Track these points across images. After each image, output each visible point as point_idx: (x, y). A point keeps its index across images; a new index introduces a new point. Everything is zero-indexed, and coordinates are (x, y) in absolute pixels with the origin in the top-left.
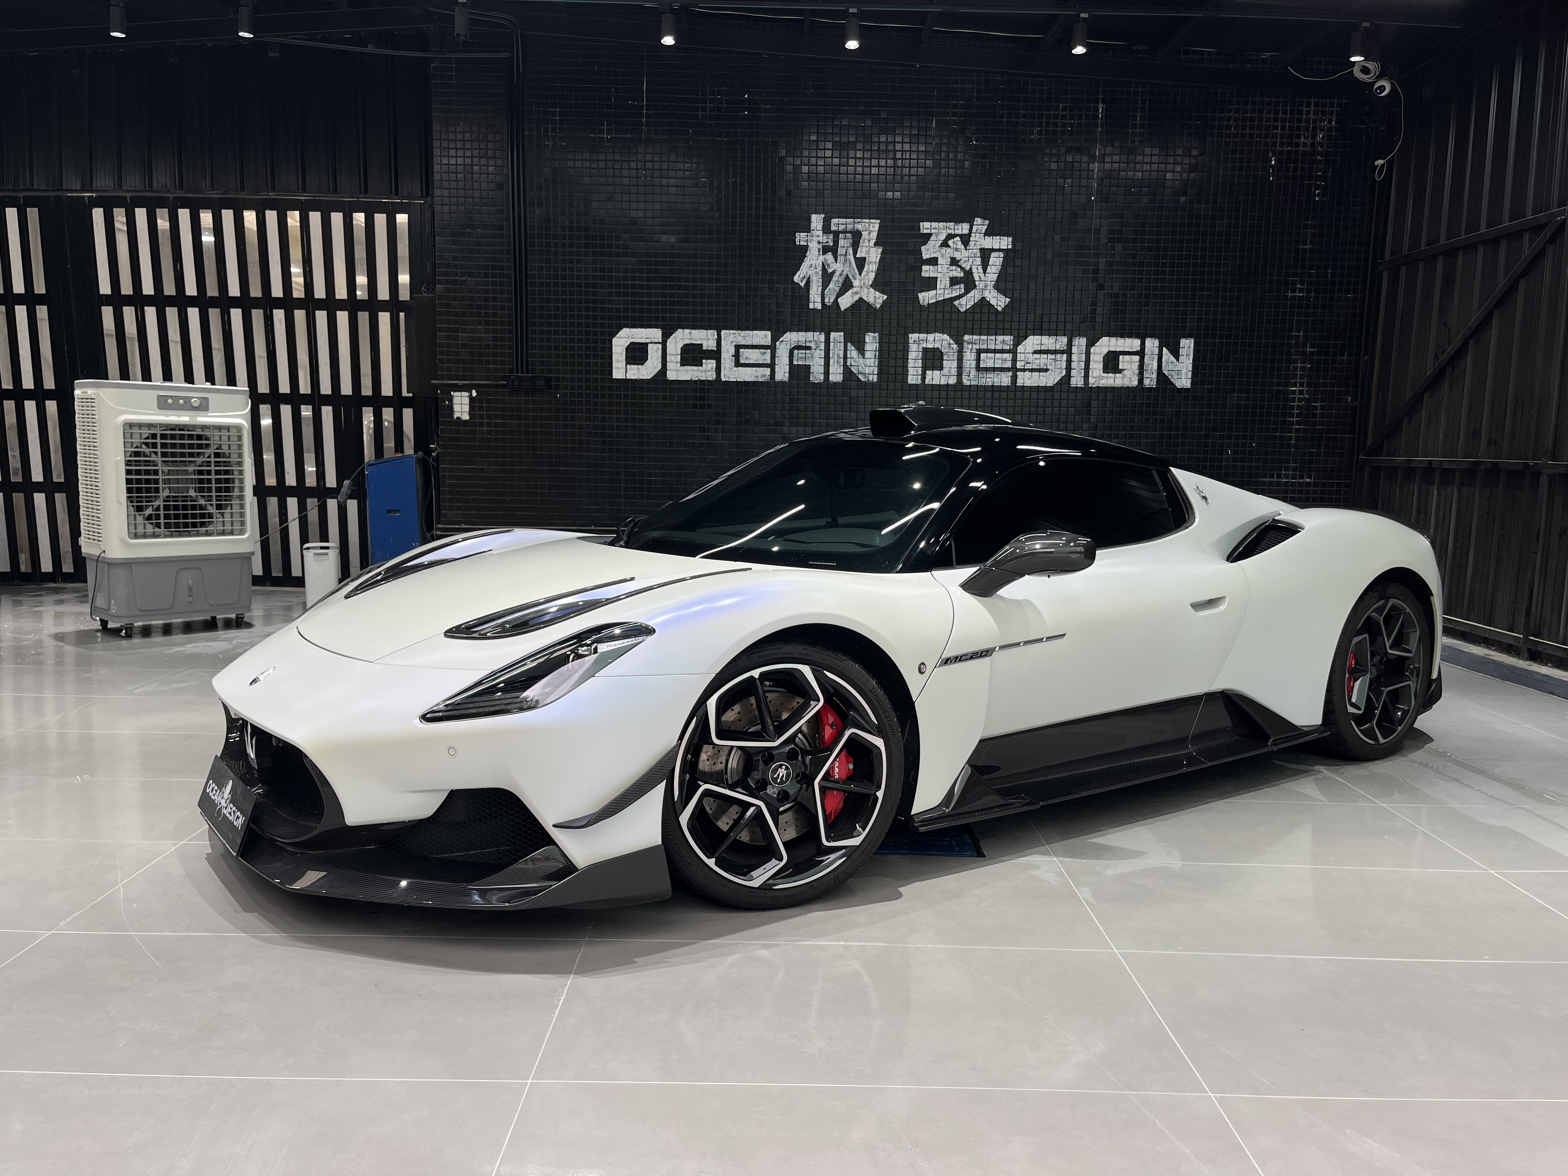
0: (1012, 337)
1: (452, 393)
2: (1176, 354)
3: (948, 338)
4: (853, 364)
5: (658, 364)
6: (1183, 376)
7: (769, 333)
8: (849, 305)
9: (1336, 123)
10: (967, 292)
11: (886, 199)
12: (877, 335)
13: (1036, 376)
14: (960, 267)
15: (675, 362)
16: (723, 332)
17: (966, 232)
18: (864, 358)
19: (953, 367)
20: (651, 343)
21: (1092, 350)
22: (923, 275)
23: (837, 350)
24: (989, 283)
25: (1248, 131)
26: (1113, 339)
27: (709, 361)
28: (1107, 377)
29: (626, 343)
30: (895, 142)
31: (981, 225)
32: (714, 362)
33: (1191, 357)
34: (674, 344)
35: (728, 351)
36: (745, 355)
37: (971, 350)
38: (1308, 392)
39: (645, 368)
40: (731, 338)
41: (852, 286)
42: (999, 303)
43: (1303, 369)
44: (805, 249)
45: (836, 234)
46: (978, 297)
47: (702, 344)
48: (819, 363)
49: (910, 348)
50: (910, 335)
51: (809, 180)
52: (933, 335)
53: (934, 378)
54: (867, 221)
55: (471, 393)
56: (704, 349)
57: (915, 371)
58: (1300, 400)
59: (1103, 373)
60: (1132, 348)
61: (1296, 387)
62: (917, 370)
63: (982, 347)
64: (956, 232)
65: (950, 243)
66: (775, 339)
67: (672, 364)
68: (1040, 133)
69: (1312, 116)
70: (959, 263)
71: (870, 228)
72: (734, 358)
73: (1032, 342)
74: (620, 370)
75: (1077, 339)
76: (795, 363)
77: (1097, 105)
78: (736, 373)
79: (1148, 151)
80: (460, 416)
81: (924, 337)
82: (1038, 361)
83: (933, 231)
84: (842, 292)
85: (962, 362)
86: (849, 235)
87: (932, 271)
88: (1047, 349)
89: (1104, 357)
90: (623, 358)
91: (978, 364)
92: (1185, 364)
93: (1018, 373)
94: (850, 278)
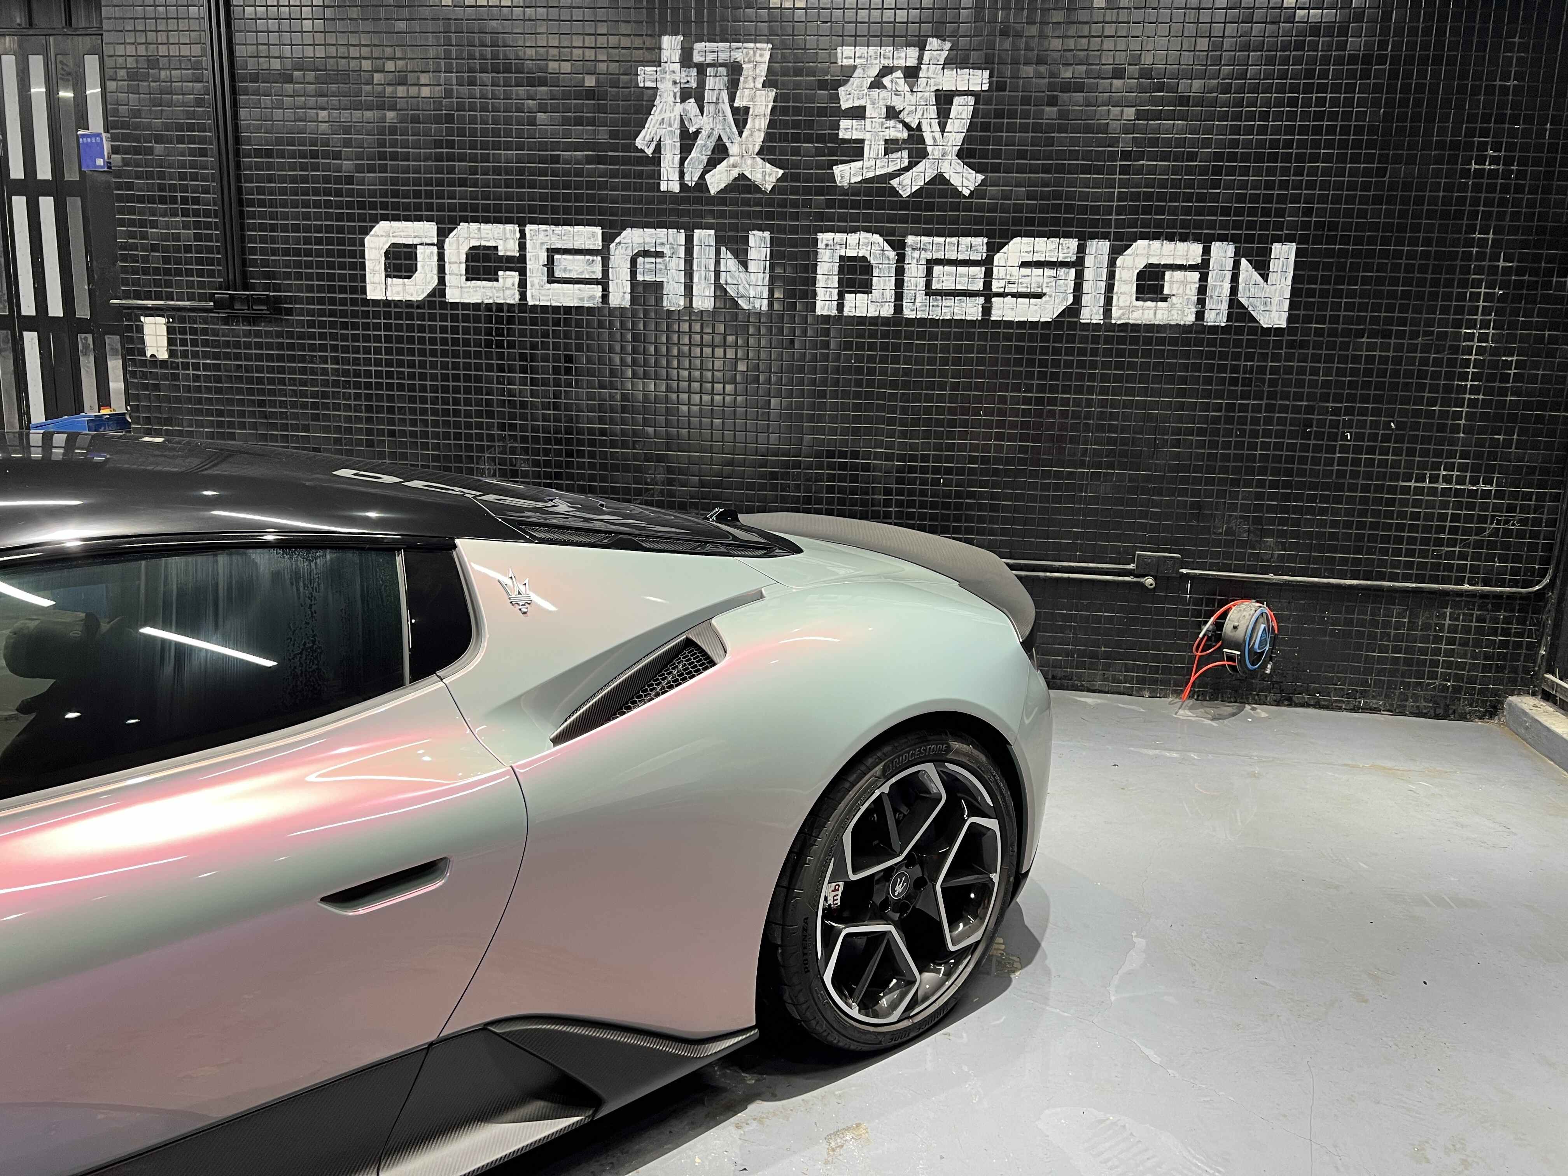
1: (142, 318)
2: (1262, 267)
3: (880, 240)
4: (729, 282)
5: (432, 278)
6: (1274, 308)
7: (598, 230)
8: (722, 186)
10: (912, 164)
11: (782, 8)
12: (767, 234)
13: (1024, 304)
14: (902, 121)
15: (457, 275)
16: (529, 228)
17: (912, 62)
18: (746, 271)
19: (888, 289)
21: (1119, 262)
22: (841, 135)
23: (704, 257)
24: (950, 148)
26: (1156, 244)
27: (508, 273)
28: (1143, 308)
29: (384, 244)
31: (937, 50)
32: (515, 274)
33: (1290, 275)
34: (454, 246)
35: (537, 257)
36: (564, 263)
37: (918, 259)
38: (1496, 338)
39: (413, 283)
40: (540, 237)
41: (727, 155)
42: (966, 183)
43: (1488, 297)
44: (652, 94)
45: (701, 69)
46: (931, 173)
47: (496, 248)
48: (677, 279)
49: (820, 256)
50: (820, 236)
52: (857, 235)
53: (858, 305)
54: (752, 45)
55: (169, 320)
56: (500, 254)
57: (828, 294)
58: (1480, 351)
59: (1137, 299)
60: (1187, 260)
61: (1474, 328)
62: (831, 293)
63: (936, 256)
64: (897, 62)
65: (886, 81)
66: (608, 239)
67: (453, 278)
70: (901, 116)
71: (756, 58)
72: (545, 269)
73: (1019, 248)
74: (377, 286)
75: (1095, 244)
76: (640, 278)
78: (550, 292)
80: (155, 354)
81: (842, 239)
82: (1027, 280)
83: (858, 61)
84: (712, 163)
85: (903, 280)
86: (722, 70)
87: (856, 129)
88: (1043, 259)
89: (1138, 274)
90: (380, 268)
91: (928, 284)
92: (1279, 287)
93: (994, 299)
94: (725, 140)
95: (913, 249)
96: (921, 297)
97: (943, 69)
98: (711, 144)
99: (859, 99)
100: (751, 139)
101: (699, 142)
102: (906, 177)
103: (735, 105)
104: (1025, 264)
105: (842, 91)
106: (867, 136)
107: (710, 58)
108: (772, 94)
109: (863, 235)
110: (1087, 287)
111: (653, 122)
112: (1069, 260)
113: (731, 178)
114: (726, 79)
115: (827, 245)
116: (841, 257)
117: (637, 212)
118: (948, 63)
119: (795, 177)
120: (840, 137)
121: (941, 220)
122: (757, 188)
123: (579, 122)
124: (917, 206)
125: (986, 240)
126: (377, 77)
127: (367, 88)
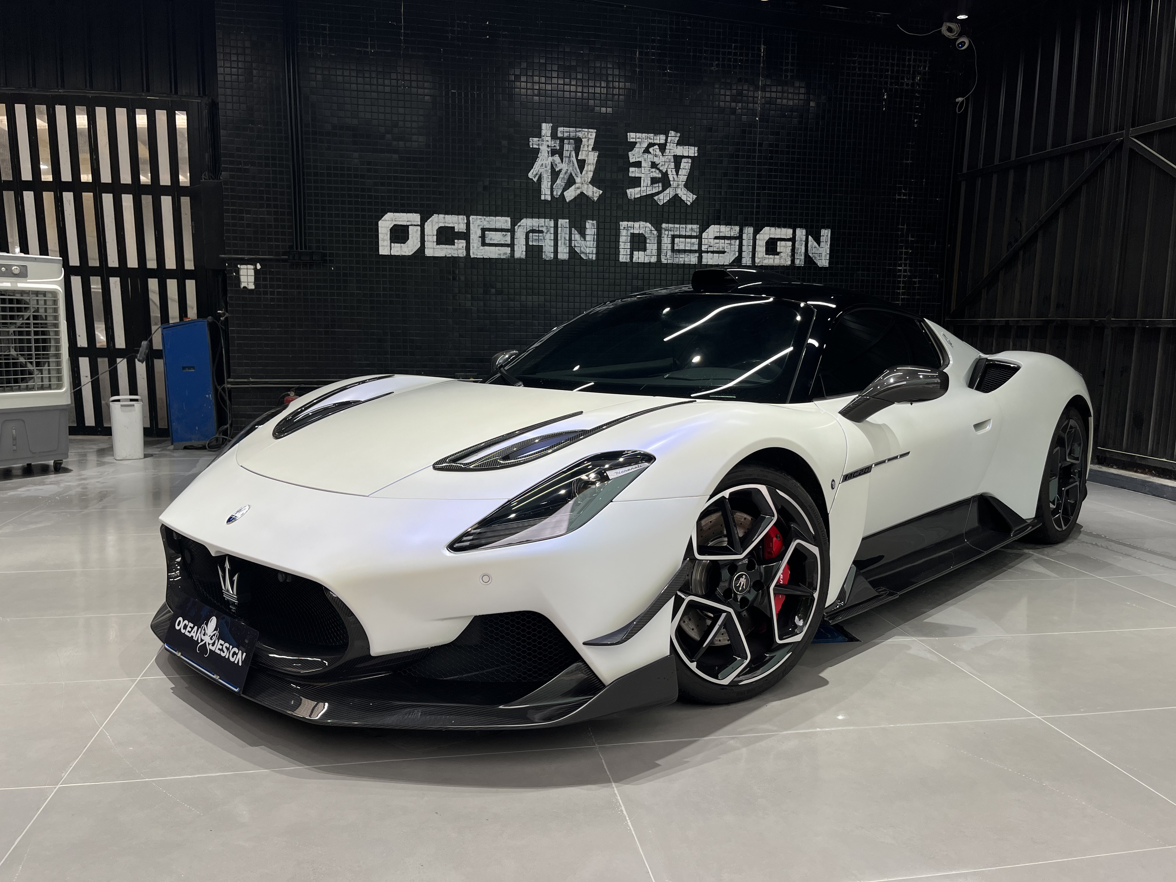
0: (698, 226)
1: (239, 266)
2: (818, 240)
3: (650, 226)
4: (576, 245)
5: (417, 243)
6: (823, 258)
7: (509, 219)
8: (573, 198)
9: (928, 69)
10: (664, 190)
11: (600, 113)
12: (595, 222)
13: (716, 256)
14: (658, 169)
15: (431, 242)
16: (471, 217)
17: (663, 141)
18: (585, 240)
19: (654, 249)
20: (411, 225)
21: (758, 237)
22: (630, 175)
23: (564, 234)
24: (681, 182)
25: (867, 72)
26: (773, 229)
27: (460, 241)
28: (769, 258)
29: (390, 225)
30: (607, 68)
31: (674, 136)
32: (464, 241)
33: (829, 243)
34: (430, 226)
35: (476, 233)
36: (490, 236)
37: (668, 235)
38: (910, 271)
39: (406, 246)
40: (478, 222)
41: (574, 183)
42: (688, 199)
43: (906, 253)
44: (537, 151)
45: (562, 140)
46: (672, 194)
47: (454, 227)
48: (549, 244)
49: (621, 233)
50: (621, 223)
51: (539, 95)
52: (639, 223)
53: (640, 257)
54: (586, 130)
55: (256, 266)
56: (456, 231)
57: (625, 251)
58: (905, 277)
59: (766, 254)
60: (786, 236)
61: (902, 267)
62: (627, 251)
63: (676, 233)
64: (655, 141)
65: (651, 150)
66: (514, 224)
67: (429, 243)
68: (718, 65)
69: (912, 63)
70: (658, 167)
71: (589, 136)
72: (480, 239)
73: (713, 230)
74: (385, 248)
75: (747, 228)
76: (530, 243)
77: (759, 46)
78: (483, 251)
79: (797, 84)
80: (247, 286)
81: (632, 225)
82: (718, 245)
83: (637, 140)
84: (567, 187)
85: (661, 245)
86: (572, 142)
87: (637, 172)
88: (724, 235)
89: (766, 242)
90: (388, 238)
91: (673, 247)
92: (824, 249)
93: (703, 254)
94: (573, 175)
95: (666, 230)
97: (677, 145)
98: (566, 177)
99: (638, 158)
100: (586, 175)
101: (561, 176)
102: (661, 196)
103: (579, 158)
104: (716, 238)
105: (630, 153)
106: (643, 176)
107: (566, 135)
108: (597, 154)
109: (642, 223)
110: (744, 248)
111: (538, 165)
112: (735, 236)
113: (577, 194)
114: (574, 145)
115: (624, 228)
116: (631, 233)
119: (608, 194)
121: (677, 216)
122: (589, 199)
124: (667, 209)
127: (381, 141)
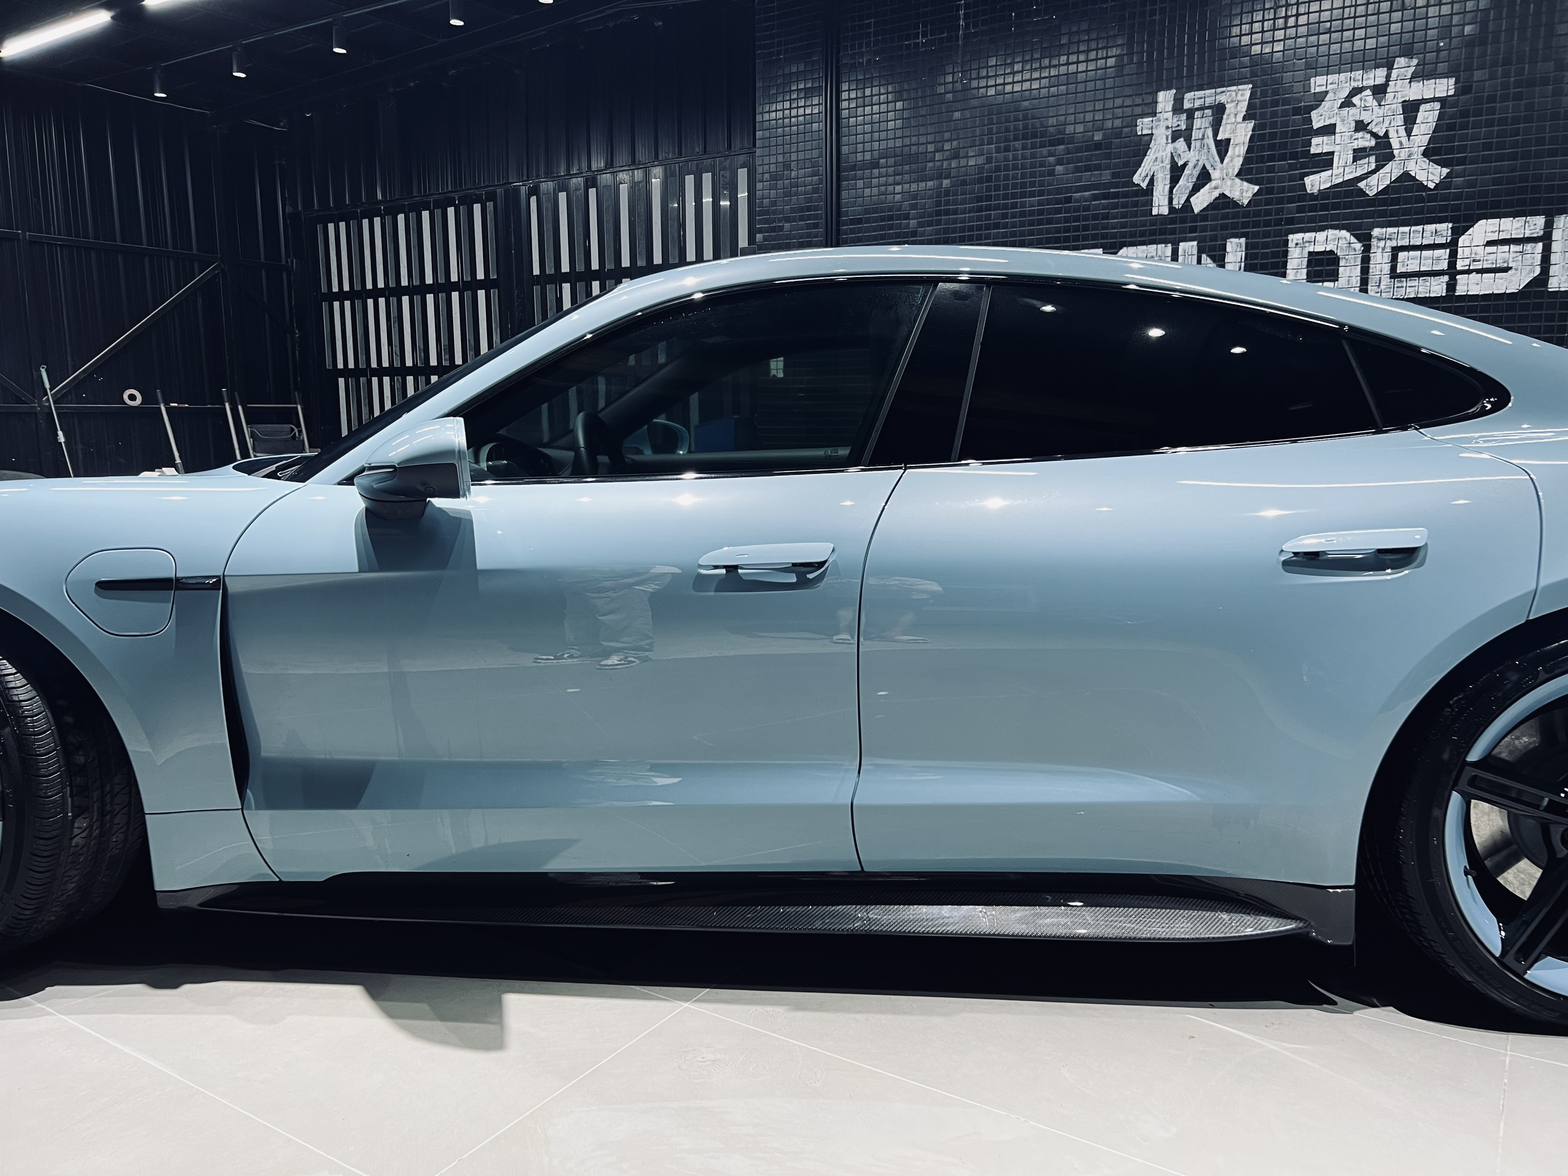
3: (1348, 235)
8: (1206, 205)
10: (1379, 167)
11: (1261, 54)
12: (1243, 240)
13: (1490, 279)
14: (1370, 132)
17: (1380, 80)
19: (1354, 275)
24: (1416, 149)
31: (1404, 67)
37: (1383, 249)
41: (1210, 179)
42: (1431, 177)
44: (1148, 139)
45: (1191, 113)
46: (1397, 173)
49: (1289, 254)
50: (1290, 237)
51: (1158, 48)
52: (1326, 233)
54: (1234, 88)
63: (1400, 243)
64: (1365, 84)
65: (1356, 100)
70: (1369, 128)
71: (1238, 98)
73: (1484, 229)
75: (1563, 219)
80: (776, 374)
81: (1311, 237)
82: (1493, 257)
83: (1329, 87)
84: (1196, 189)
85: (1368, 268)
86: (1208, 112)
87: (1327, 144)
88: (1509, 237)
91: (1393, 268)
93: (1458, 277)
94: (1208, 168)
95: (1379, 239)
96: (1386, 281)
97: (1410, 82)
98: (1196, 173)
99: (1329, 118)
100: (1231, 165)
101: (1187, 172)
102: (1373, 180)
103: (1218, 138)
104: (1490, 243)
105: (1314, 114)
106: (1337, 149)
107: (1197, 104)
108: (1251, 125)
109: (1331, 233)
110: (1554, 258)
111: (1149, 161)
112: (1535, 235)
113: (1213, 198)
114: (1211, 118)
115: (1297, 244)
116: (1310, 253)
117: (1133, 235)
118: (1414, 78)
119: (1270, 191)
120: (1312, 152)
121: (1406, 212)
122: (1235, 204)
123: (1088, 169)
124: (1384, 202)
125: (1450, 225)
126: (938, 156)
127: (930, 165)
